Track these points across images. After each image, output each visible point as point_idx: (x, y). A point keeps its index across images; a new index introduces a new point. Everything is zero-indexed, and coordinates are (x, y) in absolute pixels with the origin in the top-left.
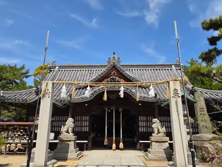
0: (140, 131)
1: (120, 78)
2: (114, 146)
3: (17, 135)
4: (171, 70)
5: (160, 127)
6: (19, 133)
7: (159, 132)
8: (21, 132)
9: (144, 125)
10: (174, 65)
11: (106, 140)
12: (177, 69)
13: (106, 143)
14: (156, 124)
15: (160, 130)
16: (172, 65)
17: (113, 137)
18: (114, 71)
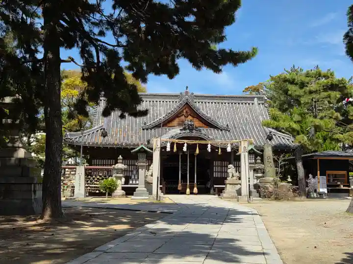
0: (214, 176)
1: (194, 117)
2: (188, 190)
3: (96, 179)
4: (253, 104)
5: (234, 172)
6: (98, 177)
7: (233, 176)
8: (100, 176)
9: (219, 171)
10: (257, 98)
11: (180, 185)
12: (259, 104)
13: (180, 188)
14: (231, 169)
15: (234, 175)
16: (254, 98)
17: (187, 182)
18: (187, 109)
